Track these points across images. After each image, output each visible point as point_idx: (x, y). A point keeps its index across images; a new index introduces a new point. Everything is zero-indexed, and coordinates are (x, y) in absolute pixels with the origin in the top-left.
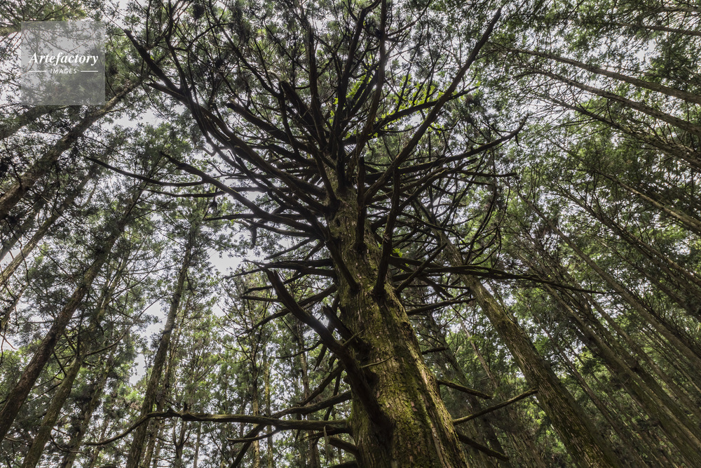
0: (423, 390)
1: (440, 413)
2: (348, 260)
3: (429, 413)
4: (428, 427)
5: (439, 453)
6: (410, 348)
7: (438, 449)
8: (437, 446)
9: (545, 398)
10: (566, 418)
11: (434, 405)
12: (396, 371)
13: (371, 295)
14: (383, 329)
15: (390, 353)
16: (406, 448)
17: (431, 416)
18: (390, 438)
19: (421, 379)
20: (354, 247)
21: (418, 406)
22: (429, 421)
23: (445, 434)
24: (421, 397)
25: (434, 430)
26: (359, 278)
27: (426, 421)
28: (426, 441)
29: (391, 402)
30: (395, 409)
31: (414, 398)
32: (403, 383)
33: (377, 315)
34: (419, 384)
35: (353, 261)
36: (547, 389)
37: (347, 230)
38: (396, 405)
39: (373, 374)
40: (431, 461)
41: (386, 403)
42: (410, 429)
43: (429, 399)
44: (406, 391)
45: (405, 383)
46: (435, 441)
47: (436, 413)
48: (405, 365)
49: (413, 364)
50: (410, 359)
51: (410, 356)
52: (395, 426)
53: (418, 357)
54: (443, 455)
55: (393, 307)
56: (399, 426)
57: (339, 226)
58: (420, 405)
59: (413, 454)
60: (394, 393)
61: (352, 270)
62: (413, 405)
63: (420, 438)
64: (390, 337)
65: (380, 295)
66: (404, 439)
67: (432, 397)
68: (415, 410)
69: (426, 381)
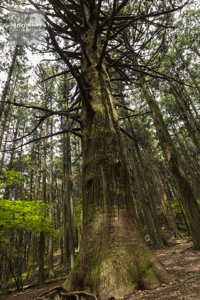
0: (109, 104)
1: (114, 113)
2: (88, 52)
3: (109, 112)
4: (108, 115)
5: (110, 124)
6: (108, 90)
7: (110, 123)
8: (110, 122)
9: (159, 129)
10: (164, 136)
11: (112, 110)
12: (100, 96)
13: (96, 68)
14: (98, 81)
15: (99, 90)
16: (98, 120)
17: (110, 113)
18: (93, 117)
19: (109, 101)
20: (92, 47)
21: (106, 109)
22: (109, 114)
23: (114, 119)
24: (108, 106)
25: (110, 117)
26: (92, 60)
27: (108, 114)
28: (106, 120)
29: (96, 106)
30: (97, 108)
31: (105, 106)
32: (102, 100)
33: (97, 75)
34: (108, 102)
35: (90, 53)
36: (160, 126)
37: (90, 39)
38: (98, 107)
39: (91, 96)
40: (106, 126)
41: (94, 106)
42: (101, 115)
43: (111, 108)
44: (102, 103)
45: (103, 101)
46: (110, 120)
47: (112, 113)
48: (104, 95)
49: (107, 95)
50: (107, 93)
51: (107, 92)
52: (96, 113)
53: (110, 93)
54: (111, 125)
55: (104, 74)
56: (97, 114)
57: (87, 37)
58: (107, 108)
59: (100, 123)
60: (98, 103)
61: (89, 57)
62: (104, 108)
63: (104, 118)
64: (100, 84)
65: (99, 68)
66: (98, 118)
67: (112, 107)
68: (104, 109)
69: (111, 102)
